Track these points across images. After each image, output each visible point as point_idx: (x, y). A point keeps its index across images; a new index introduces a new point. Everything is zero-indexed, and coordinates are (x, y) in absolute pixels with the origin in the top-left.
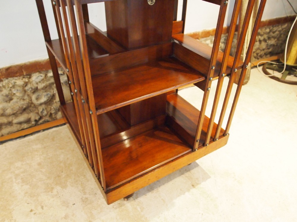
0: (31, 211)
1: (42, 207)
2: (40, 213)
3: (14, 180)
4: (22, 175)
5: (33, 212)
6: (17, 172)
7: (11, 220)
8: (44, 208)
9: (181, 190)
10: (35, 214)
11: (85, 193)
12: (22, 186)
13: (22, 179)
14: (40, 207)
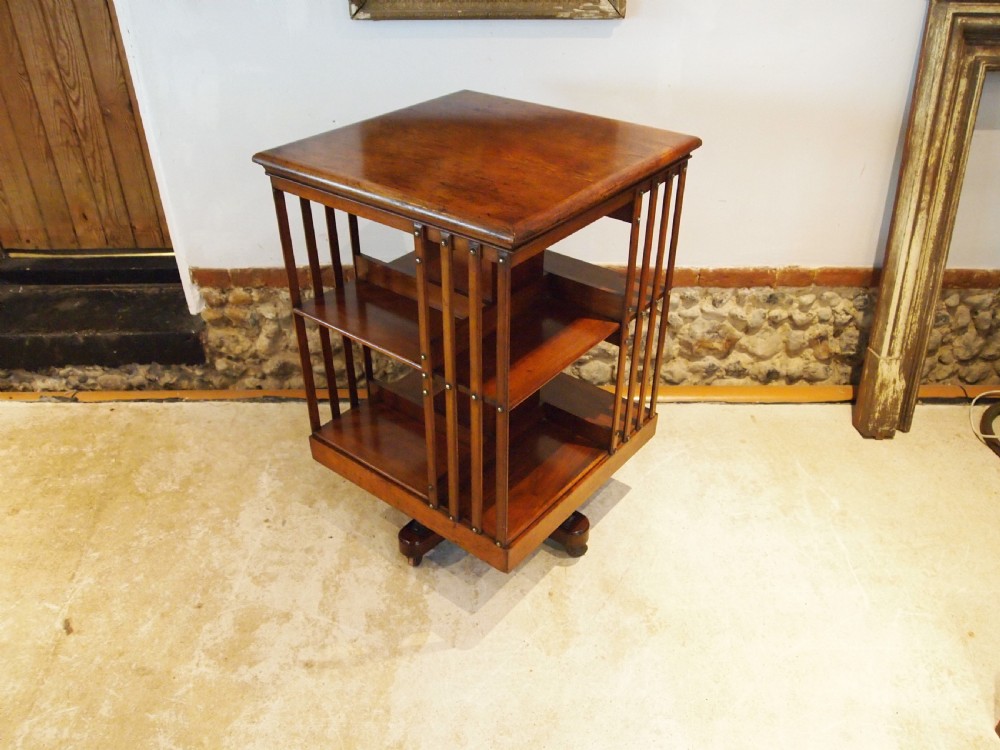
0: (267, 521)
1: (284, 523)
2: (276, 529)
3: (267, 466)
4: (282, 463)
5: (267, 524)
6: (278, 456)
7: (233, 522)
8: (286, 525)
9: (522, 591)
10: (269, 527)
11: (358, 528)
12: (274, 479)
13: (279, 469)
14: (281, 521)
